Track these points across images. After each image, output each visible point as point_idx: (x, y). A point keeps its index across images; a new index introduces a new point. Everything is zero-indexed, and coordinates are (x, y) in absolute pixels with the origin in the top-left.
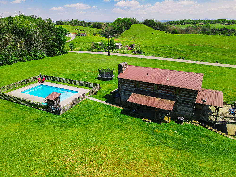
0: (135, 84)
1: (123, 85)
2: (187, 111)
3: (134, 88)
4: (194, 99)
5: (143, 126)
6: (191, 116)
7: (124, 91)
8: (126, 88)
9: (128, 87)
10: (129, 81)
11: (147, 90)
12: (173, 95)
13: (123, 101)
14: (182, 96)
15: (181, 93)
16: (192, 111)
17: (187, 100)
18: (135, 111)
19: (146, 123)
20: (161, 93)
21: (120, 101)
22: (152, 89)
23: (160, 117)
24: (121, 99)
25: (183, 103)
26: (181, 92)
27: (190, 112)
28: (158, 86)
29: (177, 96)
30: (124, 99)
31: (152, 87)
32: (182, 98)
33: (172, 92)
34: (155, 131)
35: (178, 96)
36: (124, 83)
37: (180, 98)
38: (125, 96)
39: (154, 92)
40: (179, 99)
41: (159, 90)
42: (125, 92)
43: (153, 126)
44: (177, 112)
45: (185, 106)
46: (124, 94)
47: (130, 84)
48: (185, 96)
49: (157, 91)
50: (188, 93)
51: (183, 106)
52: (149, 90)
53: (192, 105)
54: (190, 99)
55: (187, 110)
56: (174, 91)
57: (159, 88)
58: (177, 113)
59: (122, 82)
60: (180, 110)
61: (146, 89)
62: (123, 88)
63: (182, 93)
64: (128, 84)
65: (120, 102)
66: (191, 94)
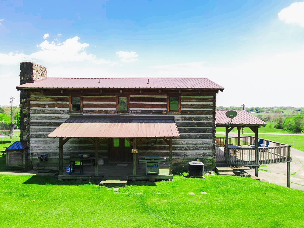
0: (68, 103)
1: (35, 112)
2: (200, 148)
3: (66, 114)
4: (212, 116)
5: (106, 198)
6: (211, 158)
7: (37, 129)
8: (44, 117)
9: (50, 113)
10: (51, 98)
11: (101, 113)
12: (166, 114)
13: (34, 157)
14: (186, 112)
15: (183, 105)
16: (210, 146)
17: (198, 121)
18: (73, 171)
19: (112, 190)
20: (137, 113)
21: (27, 159)
22: (114, 109)
23: (147, 169)
24: (27, 155)
25: (190, 131)
26: (182, 103)
27: (208, 148)
28: (127, 99)
29: (174, 116)
30: (39, 151)
31: (115, 103)
32: (186, 117)
33: (162, 106)
34: (148, 202)
35: (177, 114)
36: (39, 106)
37: (183, 118)
38: (40, 142)
39: (120, 114)
40: (180, 121)
41: (131, 109)
42: (40, 130)
43: (138, 193)
44: (180, 155)
45: (195, 137)
46: (37, 137)
47: (54, 106)
48: (192, 112)
49: (128, 111)
50: (198, 103)
51: (191, 137)
52: (107, 112)
53: (209, 131)
54: (203, 118)
55: (201, 146)
56: (165, 103)
57: (131, 102)
58: (180, 157)
59: (32, 103)
60: (186, 150)
61: (99, 111)
62: (34, 119)
63: (185, 105)
64: (49, 107)
65: (24, 163)
66: (203, 105)
